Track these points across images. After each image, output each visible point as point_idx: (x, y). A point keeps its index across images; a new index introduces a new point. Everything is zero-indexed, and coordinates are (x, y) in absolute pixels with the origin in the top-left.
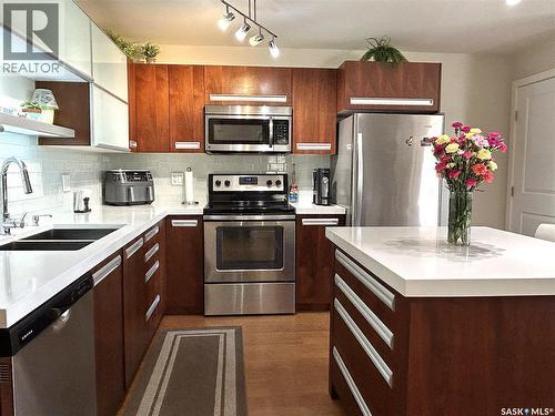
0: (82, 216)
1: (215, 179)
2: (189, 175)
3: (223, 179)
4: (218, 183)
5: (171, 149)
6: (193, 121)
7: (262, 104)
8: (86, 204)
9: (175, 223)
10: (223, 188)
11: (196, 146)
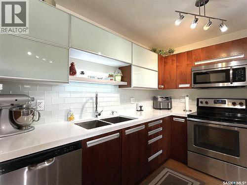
0: (139, 112)
1: (200, 100)
2: (187, 98)
3: (204, 101)
4: (202, 102)
5: (177, 88)
6: (186, 73)
7: (231, 60)
8: (141, 108)
9: (175, 119)
10: (204, 105)
11: (188, 85)
